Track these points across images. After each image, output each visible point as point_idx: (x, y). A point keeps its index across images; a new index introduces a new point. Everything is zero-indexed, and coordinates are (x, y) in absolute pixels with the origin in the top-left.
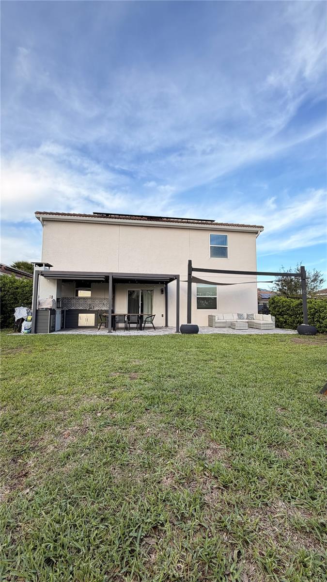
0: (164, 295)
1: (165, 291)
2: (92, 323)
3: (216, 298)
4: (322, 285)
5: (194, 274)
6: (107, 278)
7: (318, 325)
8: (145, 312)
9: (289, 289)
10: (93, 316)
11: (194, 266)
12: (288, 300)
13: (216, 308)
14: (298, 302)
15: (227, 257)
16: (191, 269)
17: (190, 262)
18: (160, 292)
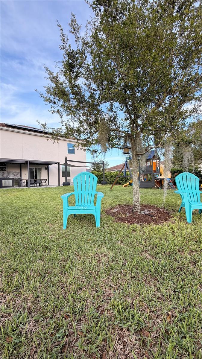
0: (47, 170)
1: (47, 169)
2: (11, 184)
3: (70, 172)
4: (108, 167)
5: (68, 162)
6: (26, 163)
7: (107, 181)
8: (38, 178)
9: (96, 168)
10: (11, 181)
11: (68, 159)
12: (98, 172)
13: (70, 176)
14: (101, 173)
15: (74, 154)
16: (66, 160)
17: (66, 157)
18: (45, 169)
